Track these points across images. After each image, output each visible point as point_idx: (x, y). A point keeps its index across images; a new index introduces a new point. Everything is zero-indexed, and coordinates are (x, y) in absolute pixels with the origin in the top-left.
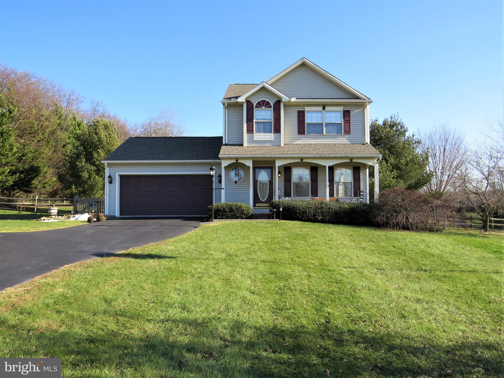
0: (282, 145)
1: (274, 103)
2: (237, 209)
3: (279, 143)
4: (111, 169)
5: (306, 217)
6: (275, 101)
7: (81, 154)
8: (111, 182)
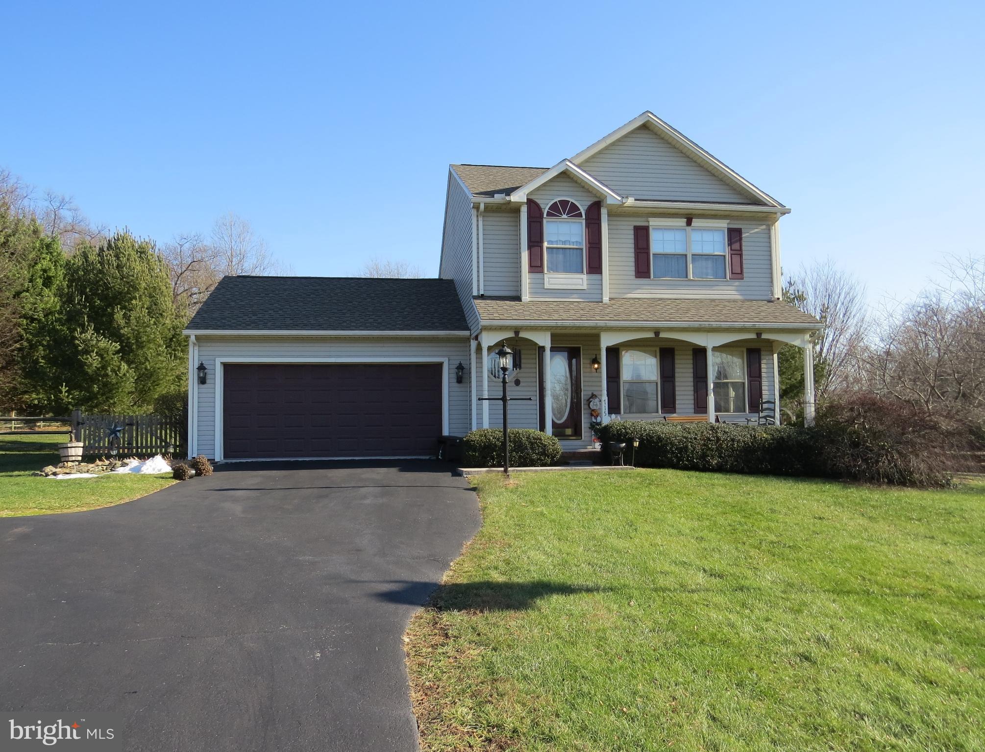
0: (606, 299)
1: (586, 208)
2: (532, 444)
3: (599, 296)
4: (201, 349)
5: (687, 460)
6: (589, 203)
7: (80, 313)
8: (202, 381)
